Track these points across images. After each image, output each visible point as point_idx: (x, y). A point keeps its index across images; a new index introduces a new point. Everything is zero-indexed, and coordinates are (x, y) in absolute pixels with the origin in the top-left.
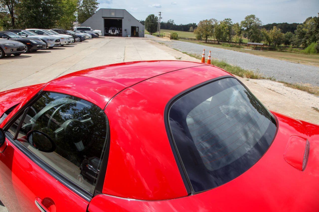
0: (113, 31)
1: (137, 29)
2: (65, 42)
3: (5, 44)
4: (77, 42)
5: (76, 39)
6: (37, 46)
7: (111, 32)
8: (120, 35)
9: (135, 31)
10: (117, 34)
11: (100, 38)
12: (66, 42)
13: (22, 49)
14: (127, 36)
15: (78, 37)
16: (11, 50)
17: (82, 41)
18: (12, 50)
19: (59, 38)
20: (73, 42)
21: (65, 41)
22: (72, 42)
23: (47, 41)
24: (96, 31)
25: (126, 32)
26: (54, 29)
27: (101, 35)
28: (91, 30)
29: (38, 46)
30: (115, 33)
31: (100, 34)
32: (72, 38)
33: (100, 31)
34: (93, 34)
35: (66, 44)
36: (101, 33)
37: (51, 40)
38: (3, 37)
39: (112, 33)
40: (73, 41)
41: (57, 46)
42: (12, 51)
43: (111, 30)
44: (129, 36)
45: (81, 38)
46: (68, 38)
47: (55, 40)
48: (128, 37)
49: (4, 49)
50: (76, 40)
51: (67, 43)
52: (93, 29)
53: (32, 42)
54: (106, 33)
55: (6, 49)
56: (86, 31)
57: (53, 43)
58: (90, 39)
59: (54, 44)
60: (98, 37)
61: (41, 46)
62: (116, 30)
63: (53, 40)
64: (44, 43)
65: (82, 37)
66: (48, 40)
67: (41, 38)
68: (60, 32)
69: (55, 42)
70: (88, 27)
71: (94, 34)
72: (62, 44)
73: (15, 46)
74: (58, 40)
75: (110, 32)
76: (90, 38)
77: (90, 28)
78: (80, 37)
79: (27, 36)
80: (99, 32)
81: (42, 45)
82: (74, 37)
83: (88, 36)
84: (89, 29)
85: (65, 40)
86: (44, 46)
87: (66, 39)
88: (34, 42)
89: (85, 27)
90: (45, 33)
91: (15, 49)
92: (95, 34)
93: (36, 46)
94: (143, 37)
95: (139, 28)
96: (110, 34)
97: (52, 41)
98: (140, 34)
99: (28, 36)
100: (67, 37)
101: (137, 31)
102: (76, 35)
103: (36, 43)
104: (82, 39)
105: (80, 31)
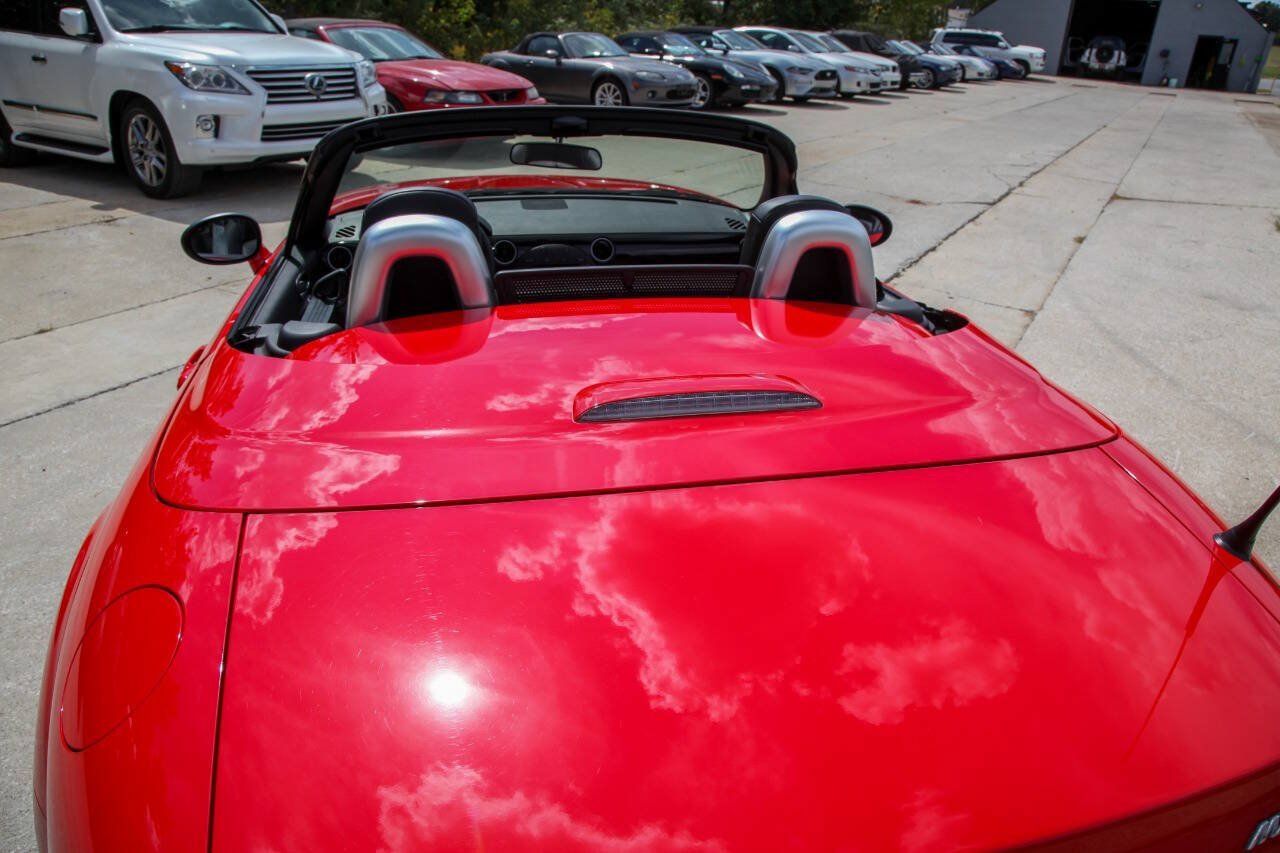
0: (1105, 54)
1: (1226, 49)
2: (859, 84)
3: (638, 73)
4: (917, 88)
5: (914, 77)
6: (744, 88)
7: (1093, 58)
8: (1129, 75)
9: (1213, 60)
10: (1119, 69)
11: (1031, 82)
12: (862, 84)
13: (683, 94)
14: (1165, 81)
15: (925, 67)
16: (650, 95)
17: (943, 88)
18: (654, 93)
19: (837, 66)
20: (897, 86)
21: (856, 80)
22: (889, 86)
23: (786, 74)
24: (1022, 50)
25: (1166, 63)
26: (841, 32)
27: (1040, 68)
28: (1001, 44)
29: (748, 87)
30: (1110, 66)
31: (1036, 65)
32: (894, 69)
33: (1038, 51)
34: (1004, 63)
35: (858, 90)
36: (1041, 61)
37: (803, 71)
38: (647, 50)
39: (1095, 64)
40: (893, 83)
41: (821, 95)
42: (653, 96)
43: (1094, 51)
44: (1174, 81)
45: (935, 75)
46: (874, 67)
47: (814, 74)
48: (1167, 85)
49: (630, 87)
50: (912, 79)
51: (865, 87)
52: (1009, 42)
53: (730, 72)
54: (1068, 63)
55: (637, 88)
56: (976, 49)
57: (807, 83)
58: (985, 80)
59: (810, 87)
60: (1024, 78)
61: (757, 88)
62: (1116, 53)
63: (811, 70)
64: (772, 81)
65: (943, 69)
66: (792, 69)
67: (769, 61)
68: (854, 44)
69: (813, 80)
70: (989, 33)
71: (1007, 61)
72: (845, 88)
73: (665, 80)
74: (829, 74)
75: (1090, 57)
76: (985, 77)
77: (998, 34)
78: (934, 69)
79: (726, 52)
80: (1031, 55)
81: (762, 86)
82: (907, 66)
83: (975, 67)
84: (992, 42)
85: (861, 77)
86: (768, 91)
87: (866, 72)
88: (737, 74)
89: (980, 32)
90: (792, 44)
91: (662, 93)
92: (1013, 65)
93: (740, 86)
94: (1252, 90)
95: (1239, 45)
96: (1085, 66)
97: (804, 74)
98: (1235, 74)
99: (731, 52)
100: (873, 64)
101: (1222, 60)
102: (916, 62)
103: (741, 76)
104: (940, 79)
105: (952, 45)
